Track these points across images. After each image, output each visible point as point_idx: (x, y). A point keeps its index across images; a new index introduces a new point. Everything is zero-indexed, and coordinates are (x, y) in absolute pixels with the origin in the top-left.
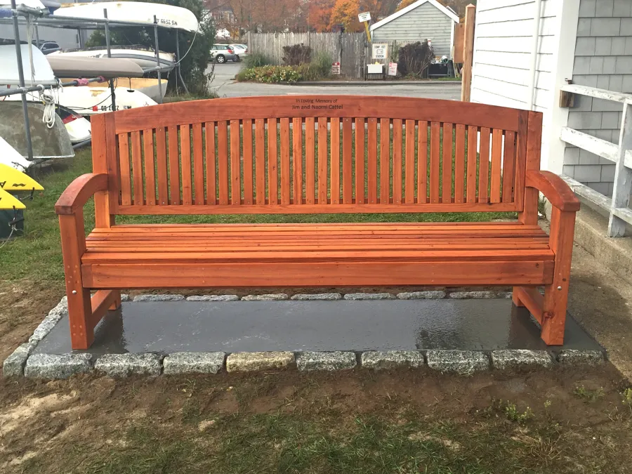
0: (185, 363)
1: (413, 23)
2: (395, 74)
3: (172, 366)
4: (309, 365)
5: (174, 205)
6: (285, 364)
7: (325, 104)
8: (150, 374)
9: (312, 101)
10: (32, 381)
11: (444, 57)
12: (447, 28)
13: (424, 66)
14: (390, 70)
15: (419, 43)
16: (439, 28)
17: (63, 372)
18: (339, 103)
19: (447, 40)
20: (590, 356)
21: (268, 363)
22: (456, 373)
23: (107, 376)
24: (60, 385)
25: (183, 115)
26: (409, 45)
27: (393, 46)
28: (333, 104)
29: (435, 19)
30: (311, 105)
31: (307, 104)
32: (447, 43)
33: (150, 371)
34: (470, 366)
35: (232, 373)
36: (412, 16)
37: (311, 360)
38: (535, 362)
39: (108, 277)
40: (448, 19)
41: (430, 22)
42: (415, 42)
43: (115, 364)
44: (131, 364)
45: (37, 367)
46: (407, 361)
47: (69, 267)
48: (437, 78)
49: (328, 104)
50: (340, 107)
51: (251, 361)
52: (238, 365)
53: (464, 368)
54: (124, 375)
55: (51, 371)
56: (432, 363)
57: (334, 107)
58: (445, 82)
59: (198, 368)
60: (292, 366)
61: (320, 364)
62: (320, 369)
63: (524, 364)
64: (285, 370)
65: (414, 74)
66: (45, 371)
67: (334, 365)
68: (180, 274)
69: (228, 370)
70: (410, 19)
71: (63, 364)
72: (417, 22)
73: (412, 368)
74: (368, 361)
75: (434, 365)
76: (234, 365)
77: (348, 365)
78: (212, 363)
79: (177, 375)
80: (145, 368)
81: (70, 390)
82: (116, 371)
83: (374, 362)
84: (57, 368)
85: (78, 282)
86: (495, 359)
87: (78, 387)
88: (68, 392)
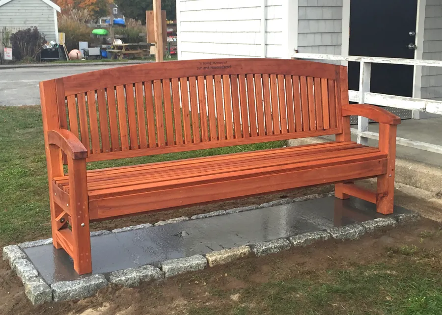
0: (181, 265)
1: (17, 11)
2: (11, 58)
3: (172, 270)
4: (263, 251)
5: (116, 151)
6: (247, 254)
7: (218, 65)
8: (155, 280)
9: (210, 64)
10: (64, 304)
11: (53, 43)
12: (50, 16)
13: (38, 51)
14: (5, 54)
15: (29, 30)
16: (42, 16)
17: (89, 291)
18: (228, 64)
19: (51, 28)
20: (413, 216)
21: (236, 255)
22: (349, 239)
23: (124, 287)
24: (91, 301)
25: (119, 78)
26: (20, 31)
27: (3, 32)
28: (224, 65)
29: (37, 8)
30: (210, 66)
31: (207, 66)
32: (52, 30)
33: (156, 277)
34: (356, 233)
35: (214, 267)
36: (14, 5)
37: (264, 248)
38: (389, 224)
39: (110, 208)
40: (50, 8)
41: (33, 11)
42: (25, 28)
43: (129, 276)
44: (141, 274)
45: (67, 291)
46: (321, 237)
47: (79, 204)
48: (50, 61)
49: (221, 65)
50: (229, 67)
51: (226, 255)
52: (218, 259)
53: (353, 235)
54: (137, 284)
55: (80, 292)
56: (336, 235)
57: (226, 67)
58: (61, 64)
59: (191, 268)
60: (252, 254)
61: (270, 249)
62: (270, 253)
63: (383, 226)
64: (248, 257)
65: (29, 58)
66: (75, 293)
67: (279, 249)
68: (165, 198)
69: (211, 265)
70: (13, 8)
71: (88, 284)
72: (20, 11)
73: (325, 241)
74: (299, 241)
75: (337, 237)
76: (215, 260)
77: (287, 246)
78: (200, 262)
79: (176, 276)
80: (151, 275)
81: (102, 303)
82: (130, 282)
83: (302, 241)
84: (84, 288)
85: (86, 216)
86: (367, 226)
87: (108, 300)
88: (101, 305)
